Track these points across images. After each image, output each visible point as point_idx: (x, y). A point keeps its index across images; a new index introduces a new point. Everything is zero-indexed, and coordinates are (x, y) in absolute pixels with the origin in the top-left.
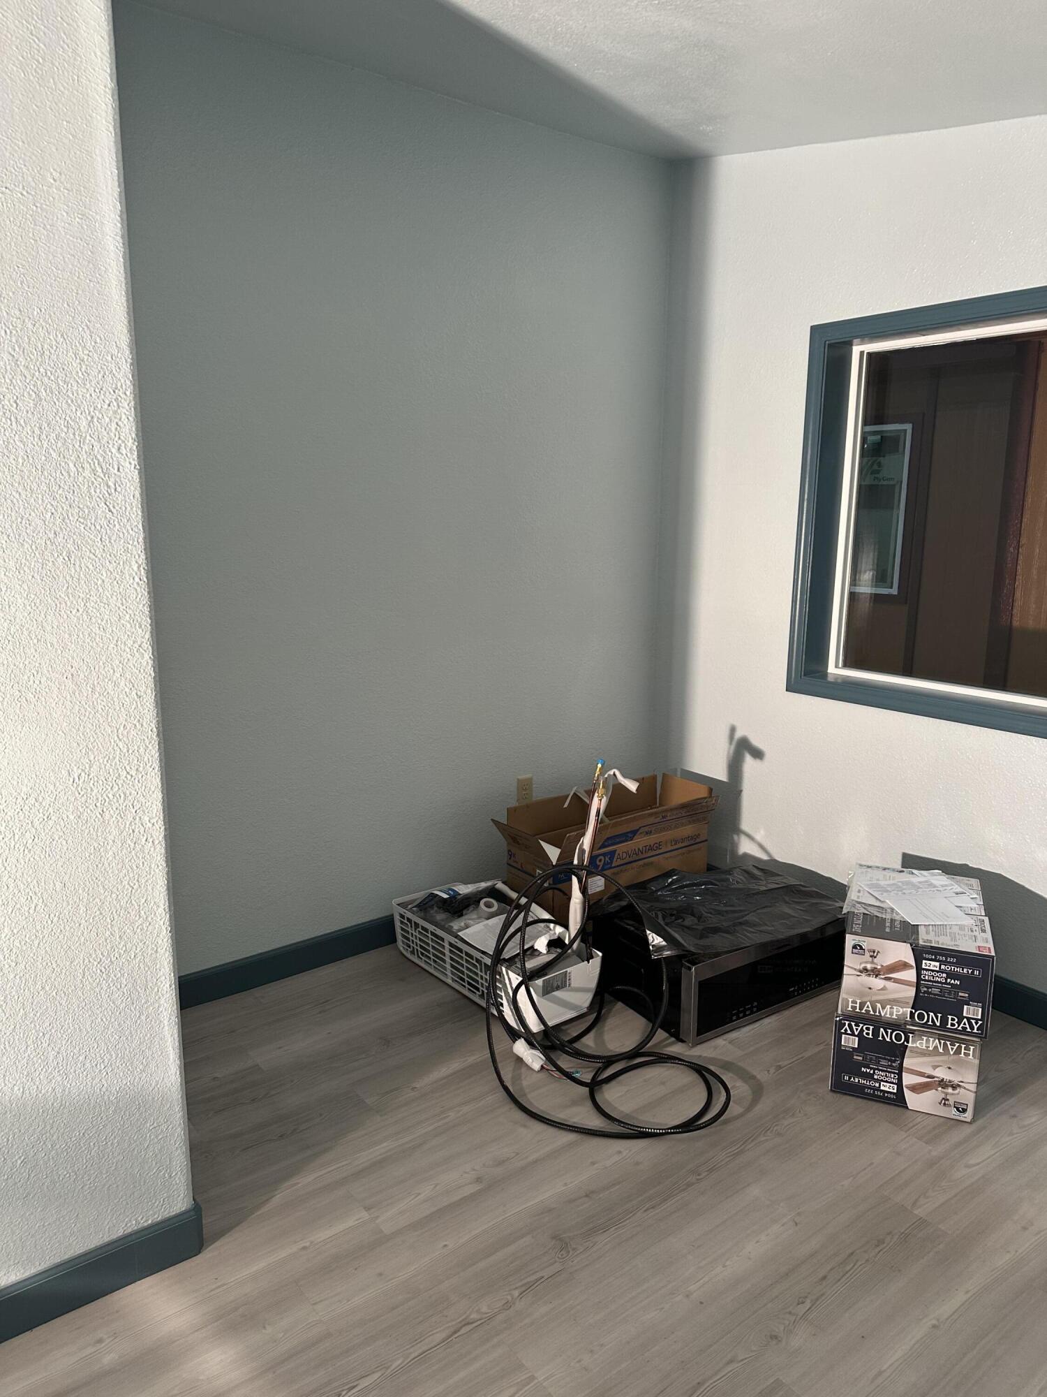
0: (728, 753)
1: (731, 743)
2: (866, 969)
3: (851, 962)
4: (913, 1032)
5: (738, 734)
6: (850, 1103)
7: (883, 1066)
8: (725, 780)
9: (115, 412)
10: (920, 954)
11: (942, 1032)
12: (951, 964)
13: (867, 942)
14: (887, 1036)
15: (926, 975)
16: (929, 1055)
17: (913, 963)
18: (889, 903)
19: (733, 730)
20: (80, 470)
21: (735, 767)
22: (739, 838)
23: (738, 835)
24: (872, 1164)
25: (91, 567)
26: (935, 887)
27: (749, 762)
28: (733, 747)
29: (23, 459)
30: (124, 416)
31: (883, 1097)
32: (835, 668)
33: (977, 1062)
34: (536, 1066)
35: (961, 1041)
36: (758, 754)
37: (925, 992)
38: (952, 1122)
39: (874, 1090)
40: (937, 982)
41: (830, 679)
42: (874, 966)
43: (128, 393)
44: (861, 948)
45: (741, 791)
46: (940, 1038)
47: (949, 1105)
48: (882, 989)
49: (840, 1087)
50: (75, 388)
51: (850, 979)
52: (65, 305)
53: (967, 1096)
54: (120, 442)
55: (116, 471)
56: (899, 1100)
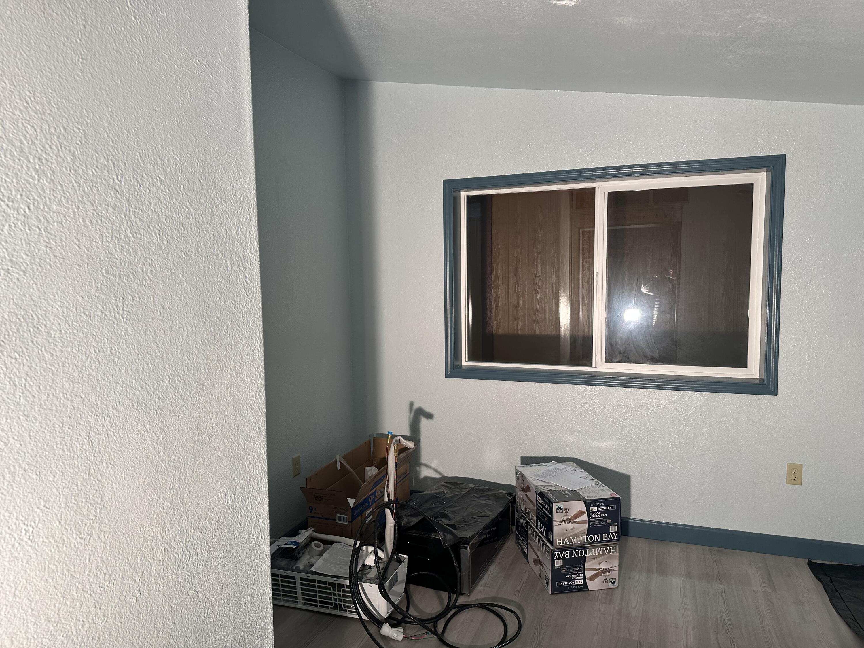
0: (409, 418)
1: (411, 412)
2: (564, 520)
3: (557, 518)
4: (588, 548)
5: (416, 406)
6: (564, 597)
7: (576, 571)
8: (408, 435)
9: (249, 224)
10: (588, 504)
11: (602, 544)
12: (602, 506)
13: (563, 505)
14: (576, 554)
15: (592, 515)
16: (597, 558)
17: (585, 511)
18: (552, 483)
19: (412, 404)
20: (233, 265)
21: (415, 427)
22: (420, 469)
23: (419, 466)
24: (598, 624)
25: (237, 336)
26: (561, 470)
27: (424, 423)
28: (412, 414)
29: (205, 258)
30: (253, 227)
31: (577, 588)
32: (465, 362)
33: (618, 554)
34: (400, 638)
35: (610, 545)
36: (429, 416)
37: (592, 524)
38: (610, 590)
39: (572, 586)
40: (597, 517)
41: (463, 368)
42: (567, 517)
43: (255, 211)
44: (561, 509)
45: (420, 440)
46: (601, 547)
47: (608, 582)
48: (572, 529)
49: (556, 590)
50: (230, 206)
51: (557, 528)
52: (226, 147)
53: (615, 574)
54: (251, 245)
55: (249, 266)
56: (585, 587)
